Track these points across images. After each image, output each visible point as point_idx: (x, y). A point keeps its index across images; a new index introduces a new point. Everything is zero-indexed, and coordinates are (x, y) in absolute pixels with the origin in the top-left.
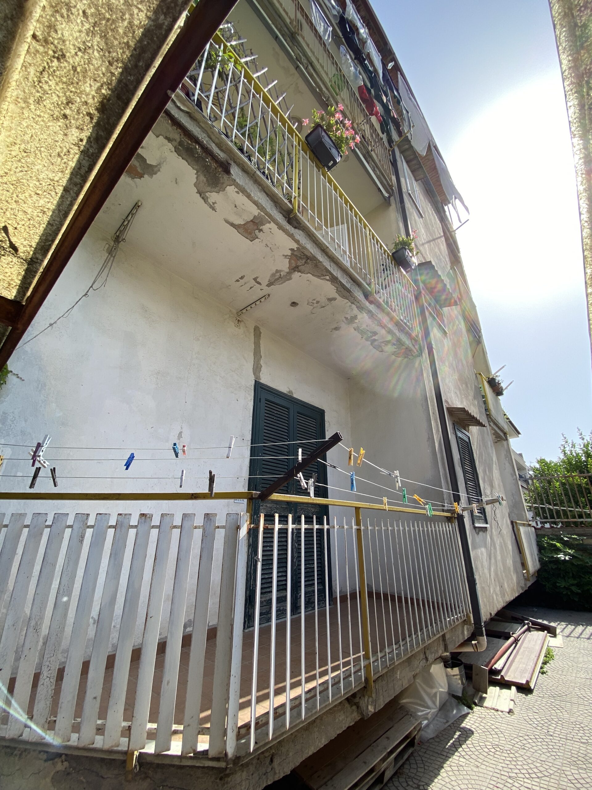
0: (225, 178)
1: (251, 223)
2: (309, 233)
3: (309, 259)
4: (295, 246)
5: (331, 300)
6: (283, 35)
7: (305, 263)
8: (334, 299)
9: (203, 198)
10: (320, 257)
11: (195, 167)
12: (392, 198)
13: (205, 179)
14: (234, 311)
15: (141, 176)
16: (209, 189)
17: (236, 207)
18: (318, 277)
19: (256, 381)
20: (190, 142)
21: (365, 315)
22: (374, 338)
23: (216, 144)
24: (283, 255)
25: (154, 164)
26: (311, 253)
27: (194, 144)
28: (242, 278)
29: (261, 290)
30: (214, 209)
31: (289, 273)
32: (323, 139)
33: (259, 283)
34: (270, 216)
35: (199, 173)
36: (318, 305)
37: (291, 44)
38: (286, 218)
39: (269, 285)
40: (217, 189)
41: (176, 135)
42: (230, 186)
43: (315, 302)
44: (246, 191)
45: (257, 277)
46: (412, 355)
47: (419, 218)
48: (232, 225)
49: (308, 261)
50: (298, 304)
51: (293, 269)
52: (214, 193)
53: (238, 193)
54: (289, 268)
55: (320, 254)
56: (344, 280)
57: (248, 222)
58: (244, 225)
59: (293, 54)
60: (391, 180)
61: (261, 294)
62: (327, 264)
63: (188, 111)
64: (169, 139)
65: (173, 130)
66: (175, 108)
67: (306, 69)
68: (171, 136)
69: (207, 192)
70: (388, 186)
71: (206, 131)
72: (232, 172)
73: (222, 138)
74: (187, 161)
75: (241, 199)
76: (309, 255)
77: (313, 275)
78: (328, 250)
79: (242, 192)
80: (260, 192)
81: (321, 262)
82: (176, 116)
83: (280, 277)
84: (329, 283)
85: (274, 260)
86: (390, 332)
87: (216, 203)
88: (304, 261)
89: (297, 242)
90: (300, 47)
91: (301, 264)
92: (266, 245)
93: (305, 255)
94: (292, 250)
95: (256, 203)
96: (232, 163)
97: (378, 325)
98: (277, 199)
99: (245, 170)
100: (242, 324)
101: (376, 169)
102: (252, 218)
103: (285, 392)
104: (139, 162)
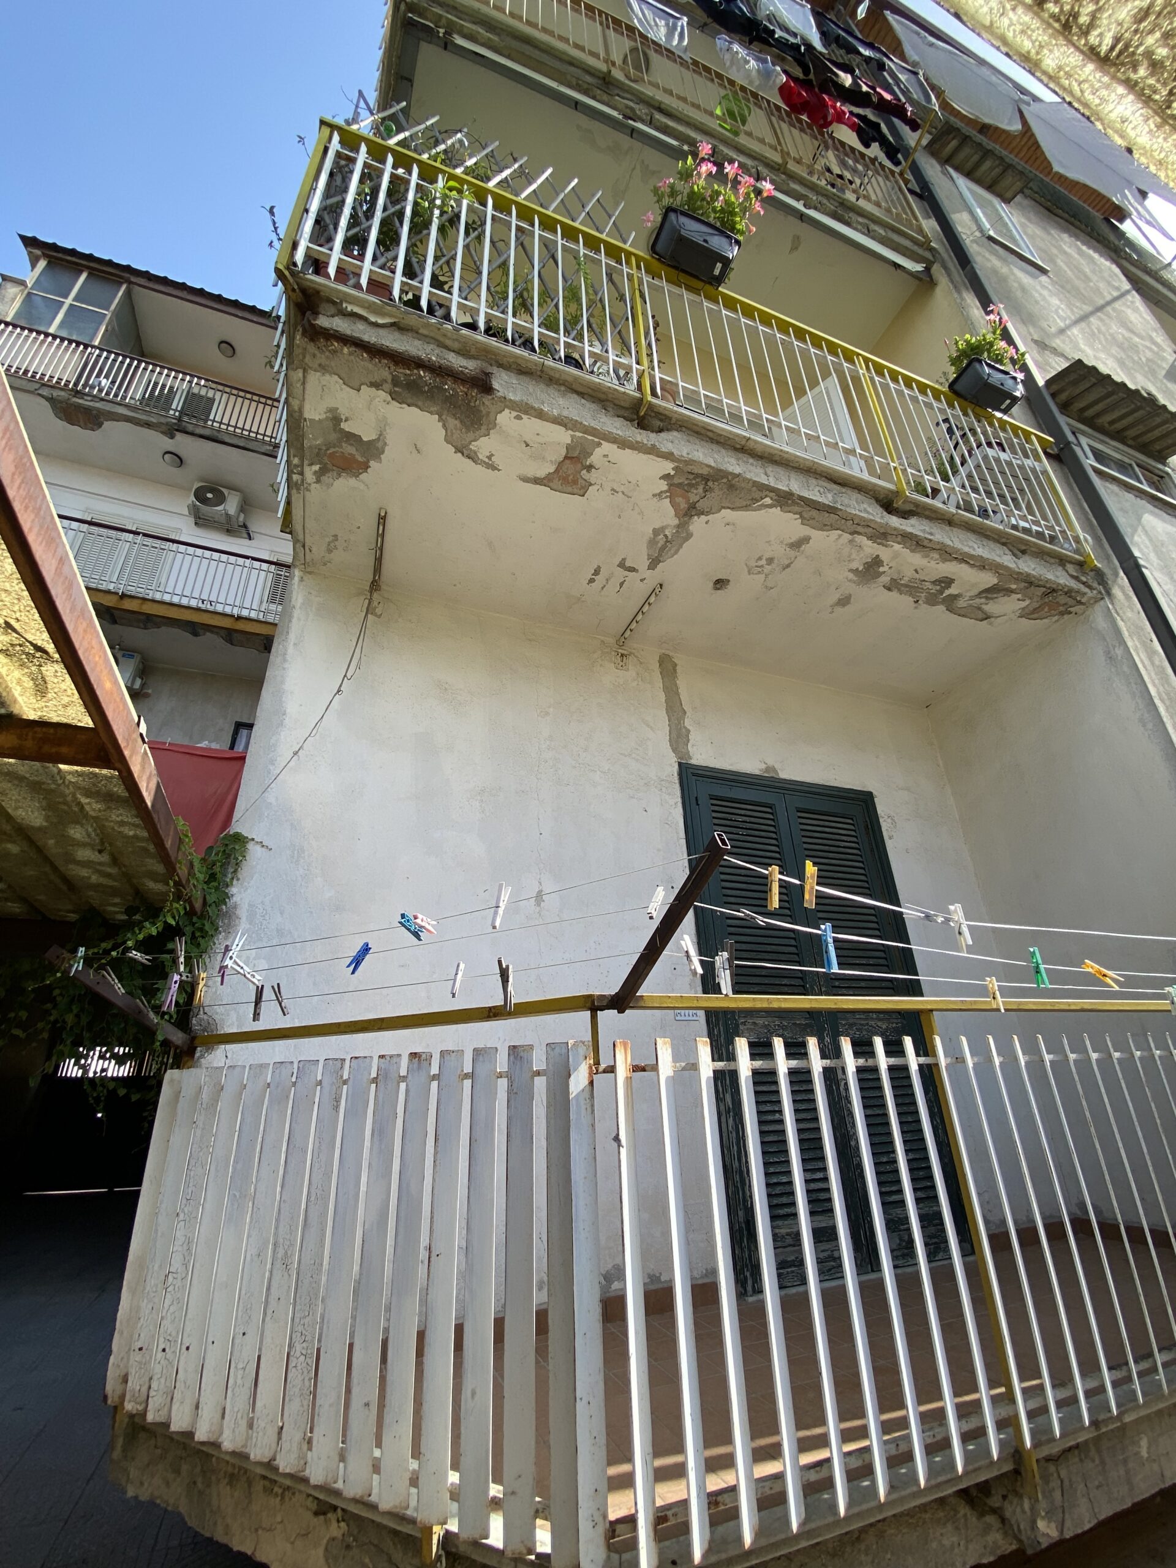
0: (487, 403)
1: (567, 462)
2: (695, 428)
3: (710, 479)
4: (668, 467)
5: (798, 544)
6: (586, 93)
7: (705, 491)
8: (806, 540)
9: (469, 457)
10: (733, 464)
11: (432, 409)
12: (936, 269)
13: (457, 422)
14: (611, 641)
15: (366, 467)
16: (471, 435)
17: (527, 445)
18: (746, 508)
19: (680, 764)
20: (408, 372)
21: (897, 547)
22: (947, 592)
23: (458, 352)
24: (654, 495)
25: (374, 437)
26: (709, 466)
27: (415, 371)
28: (597, 572)
29: (642, 580)
30: (494, 468)
31: (682, 526)
32: (683, 232)
33: (632, 570)
34: (593, 432)
35: (444, 417)
36: (774, 566)
37: (605, 98)
38: (631, 420)
39: (652, 566)
40: (484, 427)
41: (383, 371)
42: (500, 412)
43: (763, 562)
44: (533, 408)
45: (624, 560)
46: (1080, 603)
47: (1035, 277)
48: (537, 481)
49: (710, 483)
50: (728, 581)
51: (685, 515)
52: (482, 439)
53: (518, 418)
54: (676, 515)
55: (733, 461)
56: (815, 492)
57: (561, 464)
58: (557, 471)
59: (615, 113)
60: (920, 231)
61: (644, 589)
62: (756, 473)
63: (392, 320)
64: (376, 385)
65: (375, 365)
66: (369, 328)
67: (651, 123)
68: (377, 378)
69: (470, 443)
70: (915, 248)
71: (432, 338)
72: (496, 385)
73: (462, 336)
74: (417, 406)
75: (530, 426)
76: (705, 471)
77: (733, 509)
78: (751, 445)
79: (526, 413)
80: (564, 396)
81: (739, 475)
82: (373, 340)
83: (667, 541)
84: (777, 511)
85: (641, 513)
86: (982, 565)
87: (492, 455)
88: (700, 490)
89: (668, 456)
90: (627, 92)
91: (698, 498)
92: (613, 490)
93: (697, 476)
94: (666, 477)
95: (558, 421)
96: (494, 370)
97: (944, 560)
98: (604, 393)
99: (523, 371)
100: (631, 660)
101: (873, 227)
102: (564, 452)
103: (757, 772)
104: (352, 445)
